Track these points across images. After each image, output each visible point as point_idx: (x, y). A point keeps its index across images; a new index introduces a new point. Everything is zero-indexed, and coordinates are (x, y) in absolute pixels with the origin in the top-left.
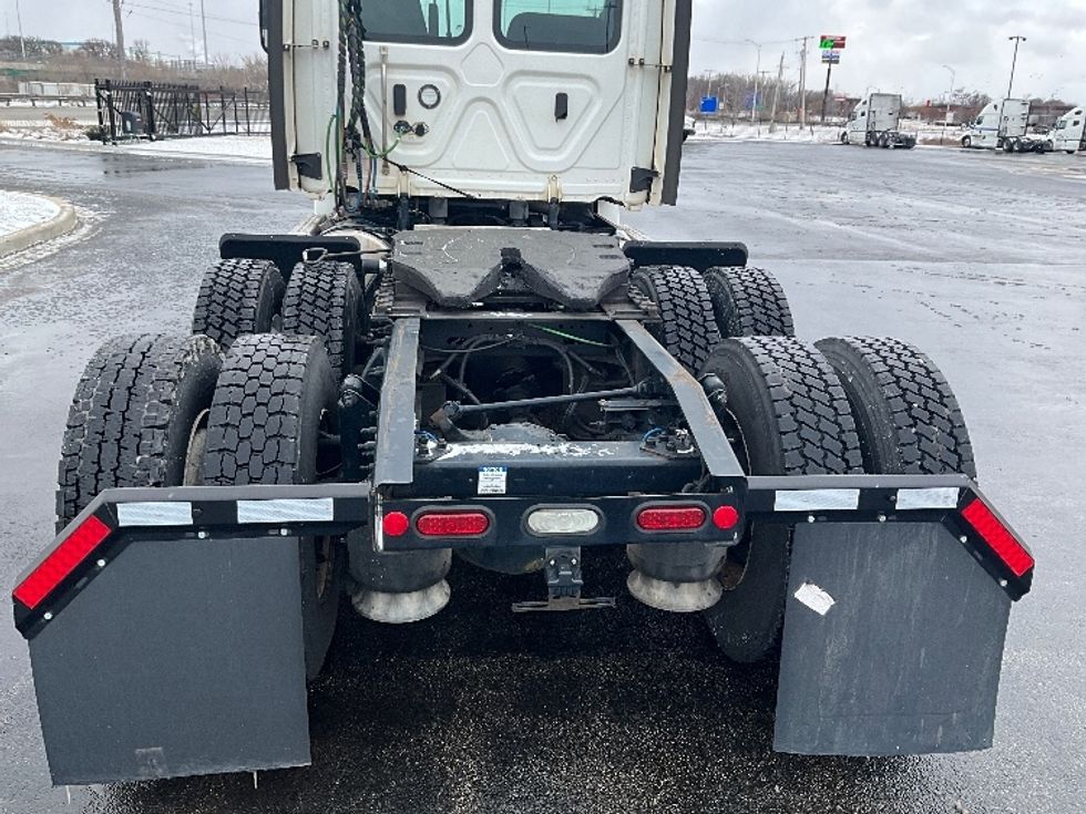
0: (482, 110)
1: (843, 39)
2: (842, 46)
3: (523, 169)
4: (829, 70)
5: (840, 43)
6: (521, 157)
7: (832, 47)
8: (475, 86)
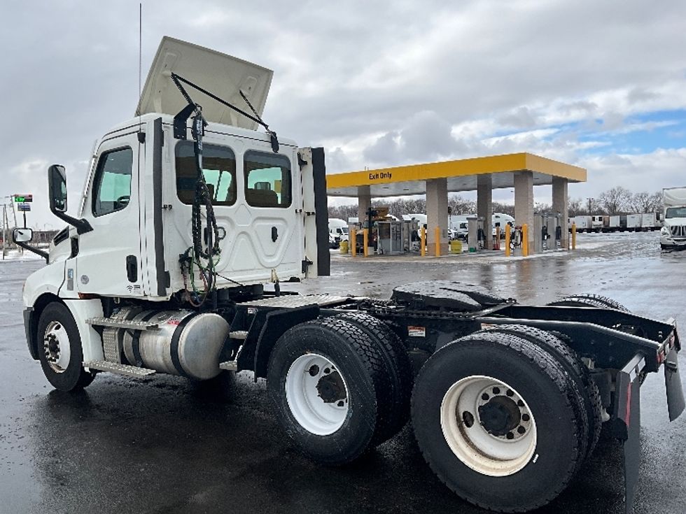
0: (243, 239)
1: (31, 196)
2: (31, 200)
3: (261, 267)
4: (24, 215)
5: (29, 199)
6: (262, 262)
7: (24, 201)
8: (242, 226)
